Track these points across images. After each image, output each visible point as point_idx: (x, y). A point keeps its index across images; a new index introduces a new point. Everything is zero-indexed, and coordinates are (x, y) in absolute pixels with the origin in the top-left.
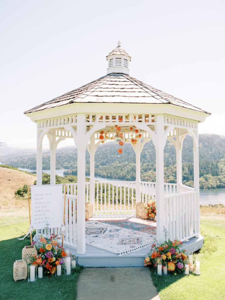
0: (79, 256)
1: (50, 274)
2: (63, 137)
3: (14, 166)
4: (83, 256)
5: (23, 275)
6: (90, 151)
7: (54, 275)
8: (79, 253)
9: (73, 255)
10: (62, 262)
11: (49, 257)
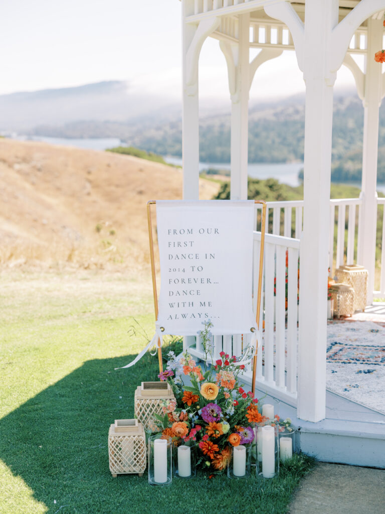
0: (304, 427)
1: (213, 469)
2: (274, 46)
3: (155, 151)
4: (317, 428)
5: (135, 462)
6: (364, 96)
7: (226, 473)
8: (303, 417)
9: (285, 421)
10: (248, 438)
11: (209, 419)
